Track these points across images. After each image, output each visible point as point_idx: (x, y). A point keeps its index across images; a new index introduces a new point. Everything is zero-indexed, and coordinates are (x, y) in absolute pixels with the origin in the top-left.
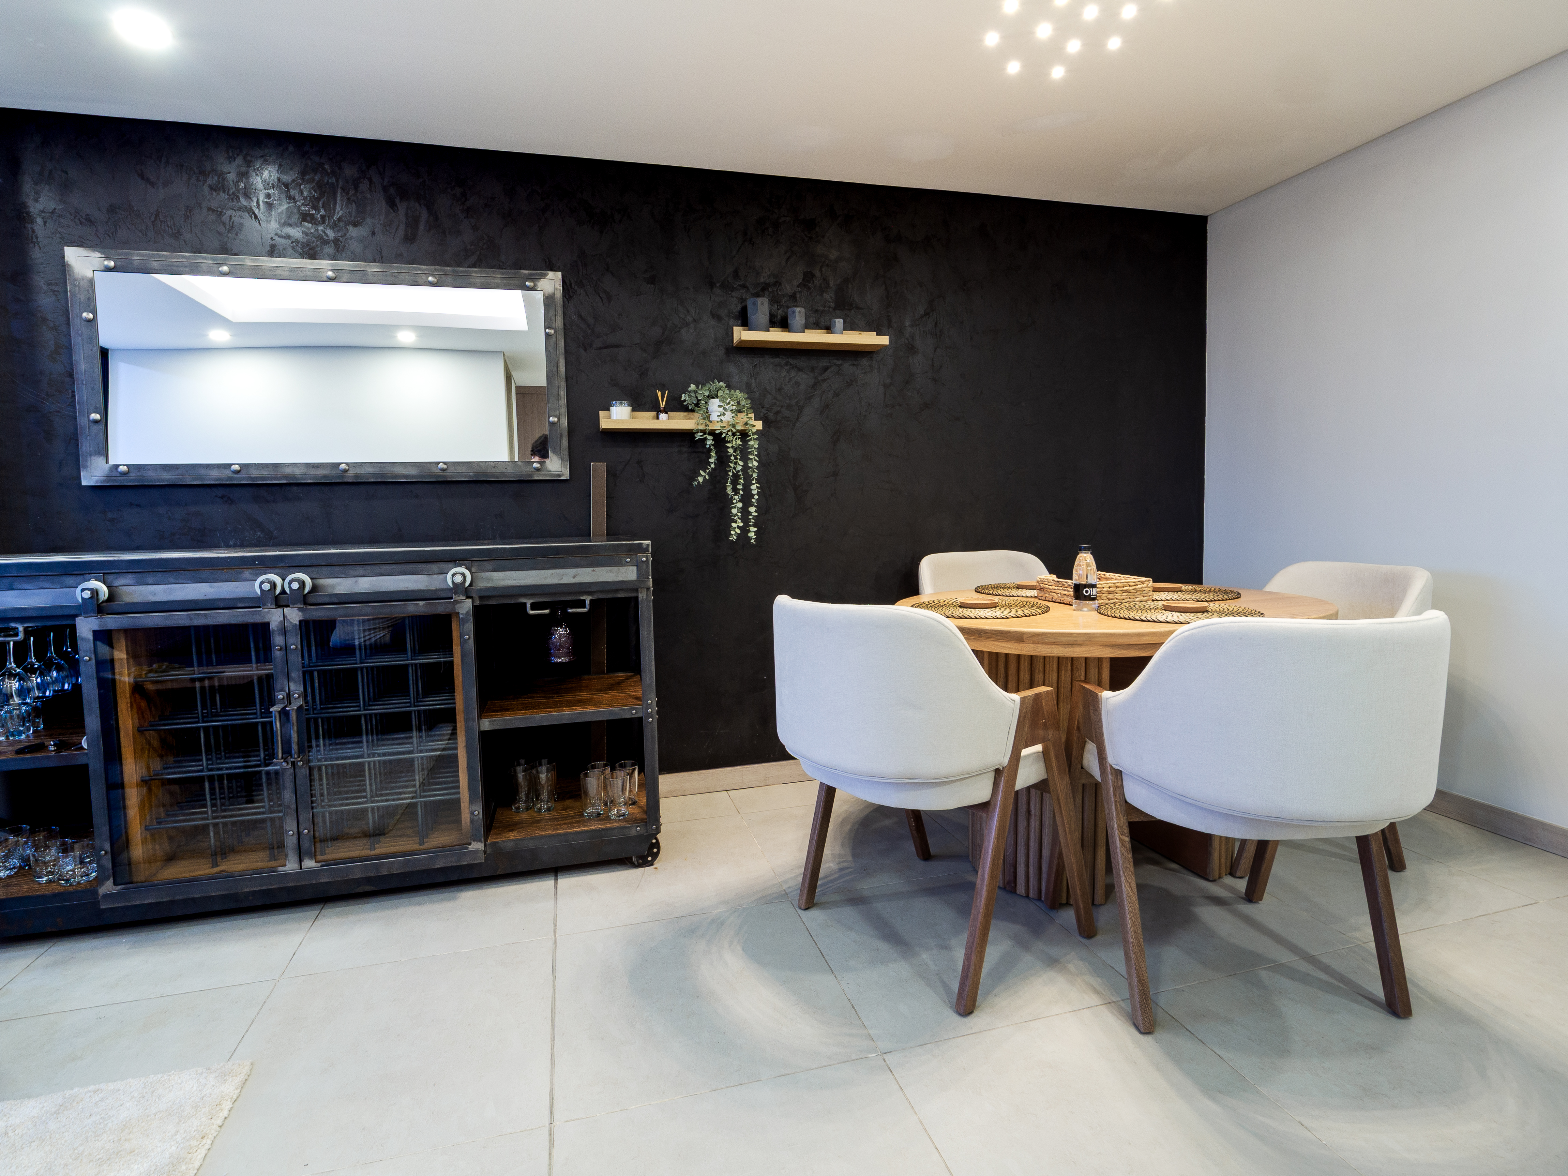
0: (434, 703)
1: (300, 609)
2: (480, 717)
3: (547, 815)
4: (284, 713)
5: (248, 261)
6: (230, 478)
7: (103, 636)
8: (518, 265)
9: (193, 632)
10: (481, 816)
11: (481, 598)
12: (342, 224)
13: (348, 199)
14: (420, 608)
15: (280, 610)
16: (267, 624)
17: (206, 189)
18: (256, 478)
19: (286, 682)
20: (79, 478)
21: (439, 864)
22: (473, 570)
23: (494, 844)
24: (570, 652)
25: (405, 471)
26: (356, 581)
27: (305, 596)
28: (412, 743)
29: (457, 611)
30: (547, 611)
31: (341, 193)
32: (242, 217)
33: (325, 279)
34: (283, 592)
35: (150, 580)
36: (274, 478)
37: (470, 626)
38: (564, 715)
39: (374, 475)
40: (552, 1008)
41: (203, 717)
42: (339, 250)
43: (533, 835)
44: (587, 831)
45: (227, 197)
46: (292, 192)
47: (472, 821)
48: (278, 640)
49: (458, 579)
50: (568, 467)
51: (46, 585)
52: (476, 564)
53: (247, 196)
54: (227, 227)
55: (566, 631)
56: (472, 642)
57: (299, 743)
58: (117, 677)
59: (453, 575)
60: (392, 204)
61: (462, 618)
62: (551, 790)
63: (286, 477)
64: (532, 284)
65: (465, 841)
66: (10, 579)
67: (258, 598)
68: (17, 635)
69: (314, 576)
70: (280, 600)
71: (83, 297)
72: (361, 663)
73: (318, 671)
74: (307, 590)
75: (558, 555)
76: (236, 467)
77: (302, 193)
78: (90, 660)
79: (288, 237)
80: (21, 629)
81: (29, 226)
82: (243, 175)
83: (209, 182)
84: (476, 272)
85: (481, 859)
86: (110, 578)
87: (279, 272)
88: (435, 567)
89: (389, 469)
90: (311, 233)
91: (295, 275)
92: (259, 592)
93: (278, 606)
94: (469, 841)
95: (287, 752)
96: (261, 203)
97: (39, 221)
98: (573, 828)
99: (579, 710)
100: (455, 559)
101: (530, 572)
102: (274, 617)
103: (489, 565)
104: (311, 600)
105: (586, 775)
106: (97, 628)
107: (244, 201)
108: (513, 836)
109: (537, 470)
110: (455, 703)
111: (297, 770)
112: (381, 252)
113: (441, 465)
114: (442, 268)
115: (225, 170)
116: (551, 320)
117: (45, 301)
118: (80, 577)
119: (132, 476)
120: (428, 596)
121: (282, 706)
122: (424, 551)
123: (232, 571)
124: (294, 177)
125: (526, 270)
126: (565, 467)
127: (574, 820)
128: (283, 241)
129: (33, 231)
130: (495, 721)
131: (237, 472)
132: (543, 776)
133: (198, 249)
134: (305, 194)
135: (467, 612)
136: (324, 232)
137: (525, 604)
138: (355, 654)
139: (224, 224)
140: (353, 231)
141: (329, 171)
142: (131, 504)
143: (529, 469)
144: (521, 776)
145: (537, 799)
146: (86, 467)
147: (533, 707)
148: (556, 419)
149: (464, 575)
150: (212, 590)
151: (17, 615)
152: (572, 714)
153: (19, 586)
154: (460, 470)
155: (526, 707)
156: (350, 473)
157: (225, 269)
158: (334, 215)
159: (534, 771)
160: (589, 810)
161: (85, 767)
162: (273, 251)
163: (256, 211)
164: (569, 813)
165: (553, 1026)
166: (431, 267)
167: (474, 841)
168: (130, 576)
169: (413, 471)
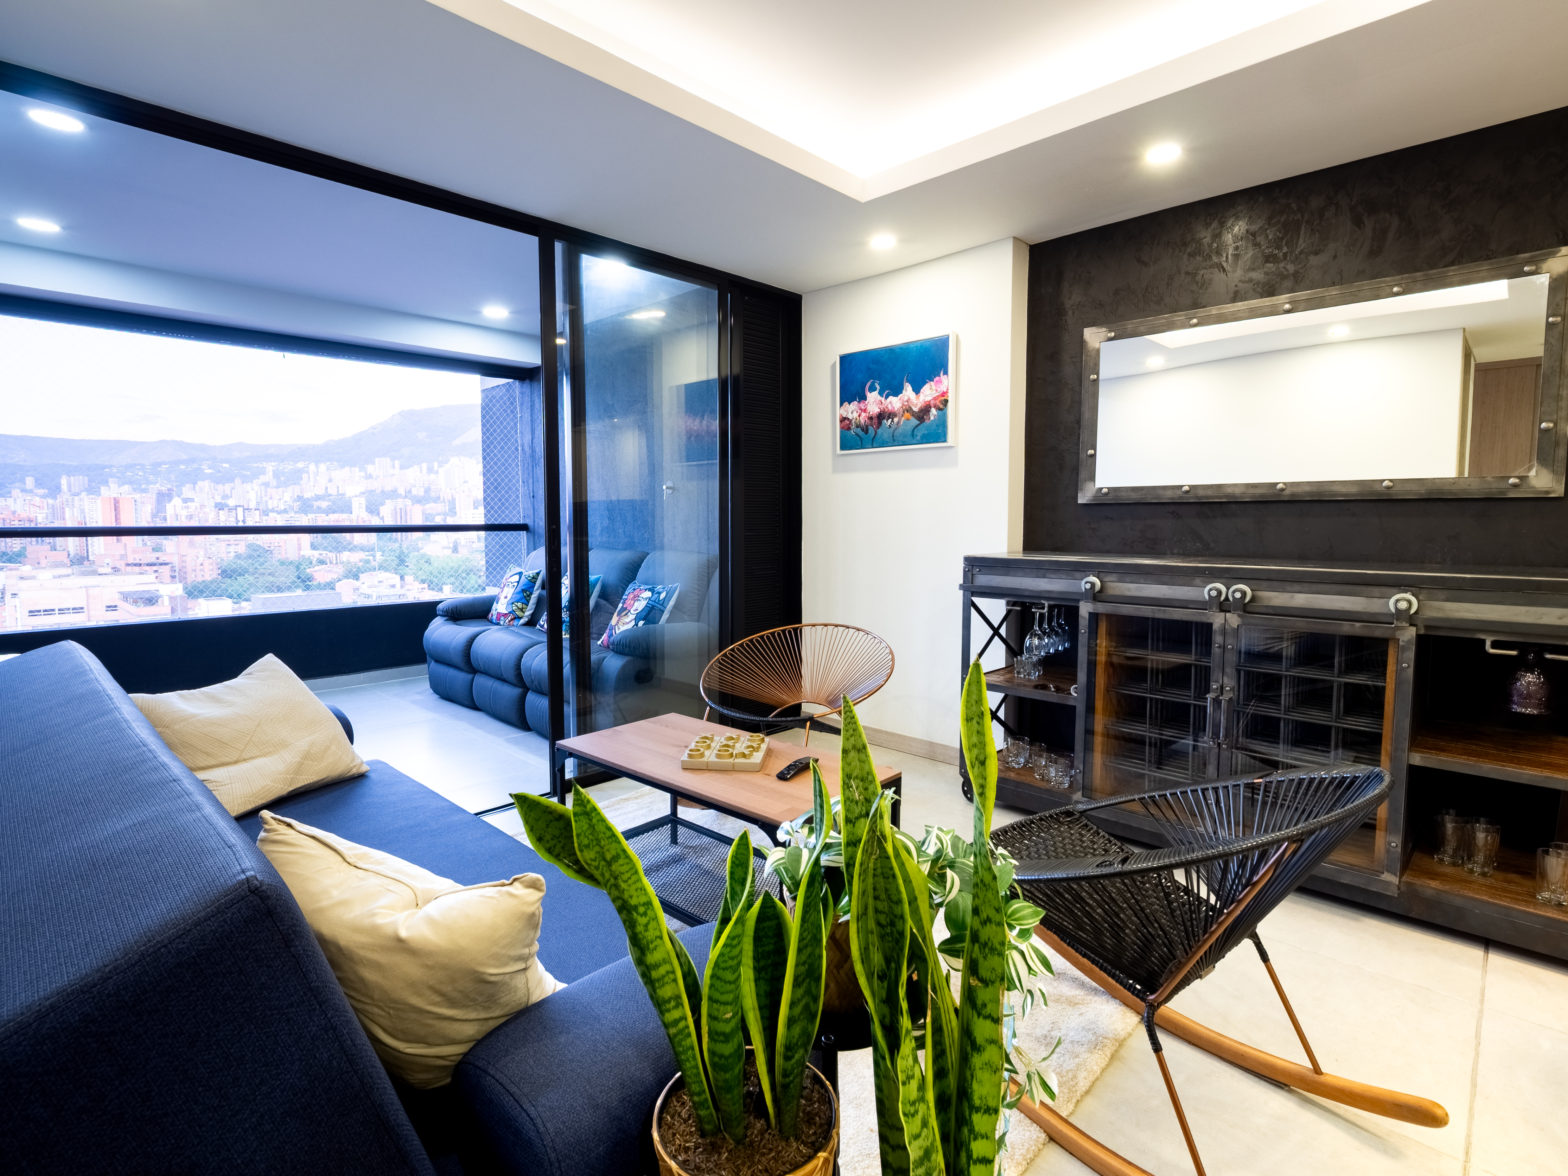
0: (1359, 724)
1: (1239, 616)
2: (1410, 750)
3: (1482, 880)
4: (1217, 702)
5: (1214, 310)
6: (1181, 497)
7: (1094, 617)
8: (1515, 250)
9: (1150, 623)
10: (1399, 850)
11: (1427, 627)
12: (1303, 256)
13: (1312, 230)
14: (1356, 629)
15: (1223, 614)
16: (1211, 625)
17: (1185, 257)
18: (1202, 497)
19: (1221, 675)
20: (1076, 498)
21: (1345, 880)
22: (1421, 597)
23: (1409, 884)
24: (1541, 704)
25: (1344, 490)
26: (1292, 597)
27: (1245, 605)
28: (1329, 757)
29: (1397, 637)
30: (1514, 653)
31: (1305, 227)
32: (1212, 273)
33: (1282, 312)
34: (1227, 599)
35: (1127, 579)
36: (1217, 497)
37: (1411, 655)
38: (1523, 773)
39: (1310, 493)
40: (1473, 1070)
41: (1151, 690)
42: (1297, 282)
43: (1461, 893)
44: (1540, 916)
45: (1202, 259)
46: (1258, 239)
47: (1388, 851)
48: (1218, 639)
49: (1403, 605)
50: (1564, 481)
51: (1063, 576)
52: (1425, 591)
53: (1218, 253)
54: (1199, 285)
55: (1540, 679)
56: (1410, 672)
57: (1226, 729)
58: (1098, 649)
59: (1397, 601)
60: (1358, 222)
61: (1403, 646)
62: (1490, 856)
63: (1227, 496)
64: (1533, 268)
65: (1376, 868)
66: (1044, 571)
67: (1206, 602)
68: (1043, 608)
69: (1254, 588)
70: (1224, 606)
71: (1091, 364)
72: (1287, 671)
73: (1245, 671)
74: (1247, 600)
75: (1539, 590)
76: (1186, 488)
77: (1267, 237)
78: (1085, 632)
79: (1251, 280)
80: (1046, 605)
81: (1063, 318)
82: (1217, 236)
83: (1189, 250)
84: (1454, 270)
85: (1393, 892)
86: (1102, 575)
87: (1240, 315)
88: (1376, 591)
89: (1327, 488)
90: (1272, 272)
91: (1253, 314)
92: (1207, 597)
93: (1222, 611)
94: (1381, 870)
95: (1216, 735)
96: (1230, 256)
97: (1070, 312)
98: (1519, 905)
99: (1547, 773)
100: (1401, 585)
101: (1495, 607)
102: (1217, 620)
103: (1441, 594)
104: (1249, 609)
105: (1547, 853)
106: (1091, 611)
107: (1215, 259)
108: (1434, 884)
109: (1515, 486)
110: (1382, 729)
111: (1221, 752)
112: (1341, 274)
113: (1385, 484)
114: (1411, 275)
115: (1202, 236)
116: (1558, 305)
117: (1068, 370)
118: (1083, 574)
119: (1111, 496)
120: (1366, 618)
121: (1216, 695)
122: (1366, 573)
123: (1185, 578)
124: (1261, 224)
125: (1527, 252)
126: (1558, 481)
127: (1520, 897)
128: (1246, 285)
129: (1066, 321)
130: (1428, 758)
131: (1187, 492)
132: (1481, 836)
133: (1174, 310)
134: (1270, 237)
135: (1409, 640)
136: (1285, 268)
137: (1484, 641)
138: (1282, 662)
139: (1197, 283)
140: (1313, 260)
141: (1295, 209)
142: (1107, 518)
143: (1502, 485)
144: (1450, 826)
145: (1469, 859)
146: (1081, 490)
147: (1479, 755)
148: (1551, 425)
149: (1410, 602)
150: (1170, 591)
151: (1047, 595)
152: (1536, 776)
153: (1049, 576)
154: (1408, 487)
155: (1469, 754)
156: (1287, 492)
157: (1195, 321)
158: (1296, 249)
159: (1469, 826)
160: (1546, 895)
161: (1074, 707)
162: (1236, 297)
163: (1225, 264)
164: (1513, 887)
165: (1474, 1085)
166: (1397, 277)
167: (1388, 871)
168: (1114, 575)
169: (1354, 490)
